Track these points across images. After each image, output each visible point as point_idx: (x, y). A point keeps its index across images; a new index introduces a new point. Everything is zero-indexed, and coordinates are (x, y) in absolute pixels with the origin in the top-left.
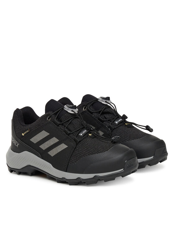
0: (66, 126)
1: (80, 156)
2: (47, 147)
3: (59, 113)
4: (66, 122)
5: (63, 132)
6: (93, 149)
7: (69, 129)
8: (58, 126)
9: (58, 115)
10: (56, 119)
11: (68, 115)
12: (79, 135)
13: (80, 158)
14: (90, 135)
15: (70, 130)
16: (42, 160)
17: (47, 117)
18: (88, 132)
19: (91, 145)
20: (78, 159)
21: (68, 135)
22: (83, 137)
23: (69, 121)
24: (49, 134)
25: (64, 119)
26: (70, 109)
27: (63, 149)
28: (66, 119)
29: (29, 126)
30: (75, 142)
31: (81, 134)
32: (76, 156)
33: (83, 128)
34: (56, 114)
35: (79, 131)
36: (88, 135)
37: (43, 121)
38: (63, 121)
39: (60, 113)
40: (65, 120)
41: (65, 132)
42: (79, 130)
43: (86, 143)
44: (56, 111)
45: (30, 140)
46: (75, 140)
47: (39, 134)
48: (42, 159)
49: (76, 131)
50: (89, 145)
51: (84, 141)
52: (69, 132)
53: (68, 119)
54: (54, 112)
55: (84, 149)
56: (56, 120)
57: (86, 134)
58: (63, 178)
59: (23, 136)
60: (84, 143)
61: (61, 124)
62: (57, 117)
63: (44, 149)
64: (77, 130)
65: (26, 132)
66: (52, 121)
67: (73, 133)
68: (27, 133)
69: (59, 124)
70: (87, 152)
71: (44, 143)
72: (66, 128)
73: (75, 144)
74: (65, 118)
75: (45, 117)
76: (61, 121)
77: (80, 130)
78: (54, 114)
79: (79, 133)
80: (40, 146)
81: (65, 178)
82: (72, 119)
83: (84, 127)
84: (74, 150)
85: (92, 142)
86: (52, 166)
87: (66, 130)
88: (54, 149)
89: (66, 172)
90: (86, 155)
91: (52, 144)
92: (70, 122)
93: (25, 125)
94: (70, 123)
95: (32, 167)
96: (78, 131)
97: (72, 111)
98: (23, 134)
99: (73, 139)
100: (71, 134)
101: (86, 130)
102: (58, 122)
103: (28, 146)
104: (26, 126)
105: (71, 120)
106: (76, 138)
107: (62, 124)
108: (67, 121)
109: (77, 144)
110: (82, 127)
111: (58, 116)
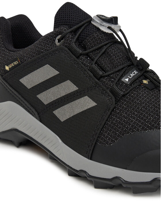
0: (96, 59)
1: (122, 129)
2: (53, 99)
3: (81, 30)
4: (95, 50)
5: (87, 71)
6: (152, 116)
7: (100, 67)
8: (78, 57)
9: (80, 35)
10: (75, 42)
11: (100, 36)
12: (123, 80)
13: (123, 135)
14: (145, 82)
15: (102, 69)
16: (41, 124)
17: (55, 38)
18: (141, 76)
19: (149, 106)
20: (118, 136)
21: (99, 79)
22: (131, 85)
23: (100, 48)
24: (57, 73)
25: (91, 44)
26: (104, 24)
27: (85, 108)
28: (95, 45)
29: (21, 52)
30: (113, 97)
31: (127, 80)
32: (115, 129)
33: (129, 66)
34: (75, 32)
35: (122, 72)
36: (142, 83)
37: (48, 45)
38: (89, 48)
39: (83, 30)
40: (92, 47)
41: (92, 71)
42: (122, 69)
43: (138, 100)
44: (75, 27)
45: (20, 80)
46: (113, 92)
47: (38, 70)
48: (41, 121)
49: (116, 72)
50: (144, 107)
51: (132, 96)
52: (101, 73)
53: (100, 45)
54: (71, 28)
55: (134, 114)
56: (74, 45)
57: (137, 79)
58: (82, 171)
59: (7, 71)
60: (133, 101)
61: (84, 55)
62: (78, 39)
63: (46, 103)
64: (117, 69)
65: (12, 65)
66: (66, 46)
67: (108, 75)
68: (16, 66)
69: (81, 55)
70: (140, 121)
71: (47, 89)
72: (96, 63)
73: (114, 100)
74: (94, 42)
75: (52, 36)
76: (85, 48)
77: (124, 70)
78: (71, 32)
79: (122, 76)
80: (39, 96)
81: (85, 172)
82: (108, 45)
83: (133, 64)
84: (111, 113)
85: (151, 100)
86: (60, 141)
87: (95, 67)
88: (66, 107)
89: (91, 159)
90: (138, 130)
91: (63, 94)
92: (103, 50)
93: (13, 48)
94: (104, 53)
95: (20, 134)
96: (119, 71)
97: (109, 28)
98: (7, 68)
99: (108, 88)
100: (104, 77)
101: (137, 71)
102: (78, 50)
103: (15, 92)
104: (14, 51)
105: (105, 47)
106: (115, 87)
107: (87, 55)
108: (97, 49)
109: (117, 101)
110: (129, 63)
111: (78, 37)
